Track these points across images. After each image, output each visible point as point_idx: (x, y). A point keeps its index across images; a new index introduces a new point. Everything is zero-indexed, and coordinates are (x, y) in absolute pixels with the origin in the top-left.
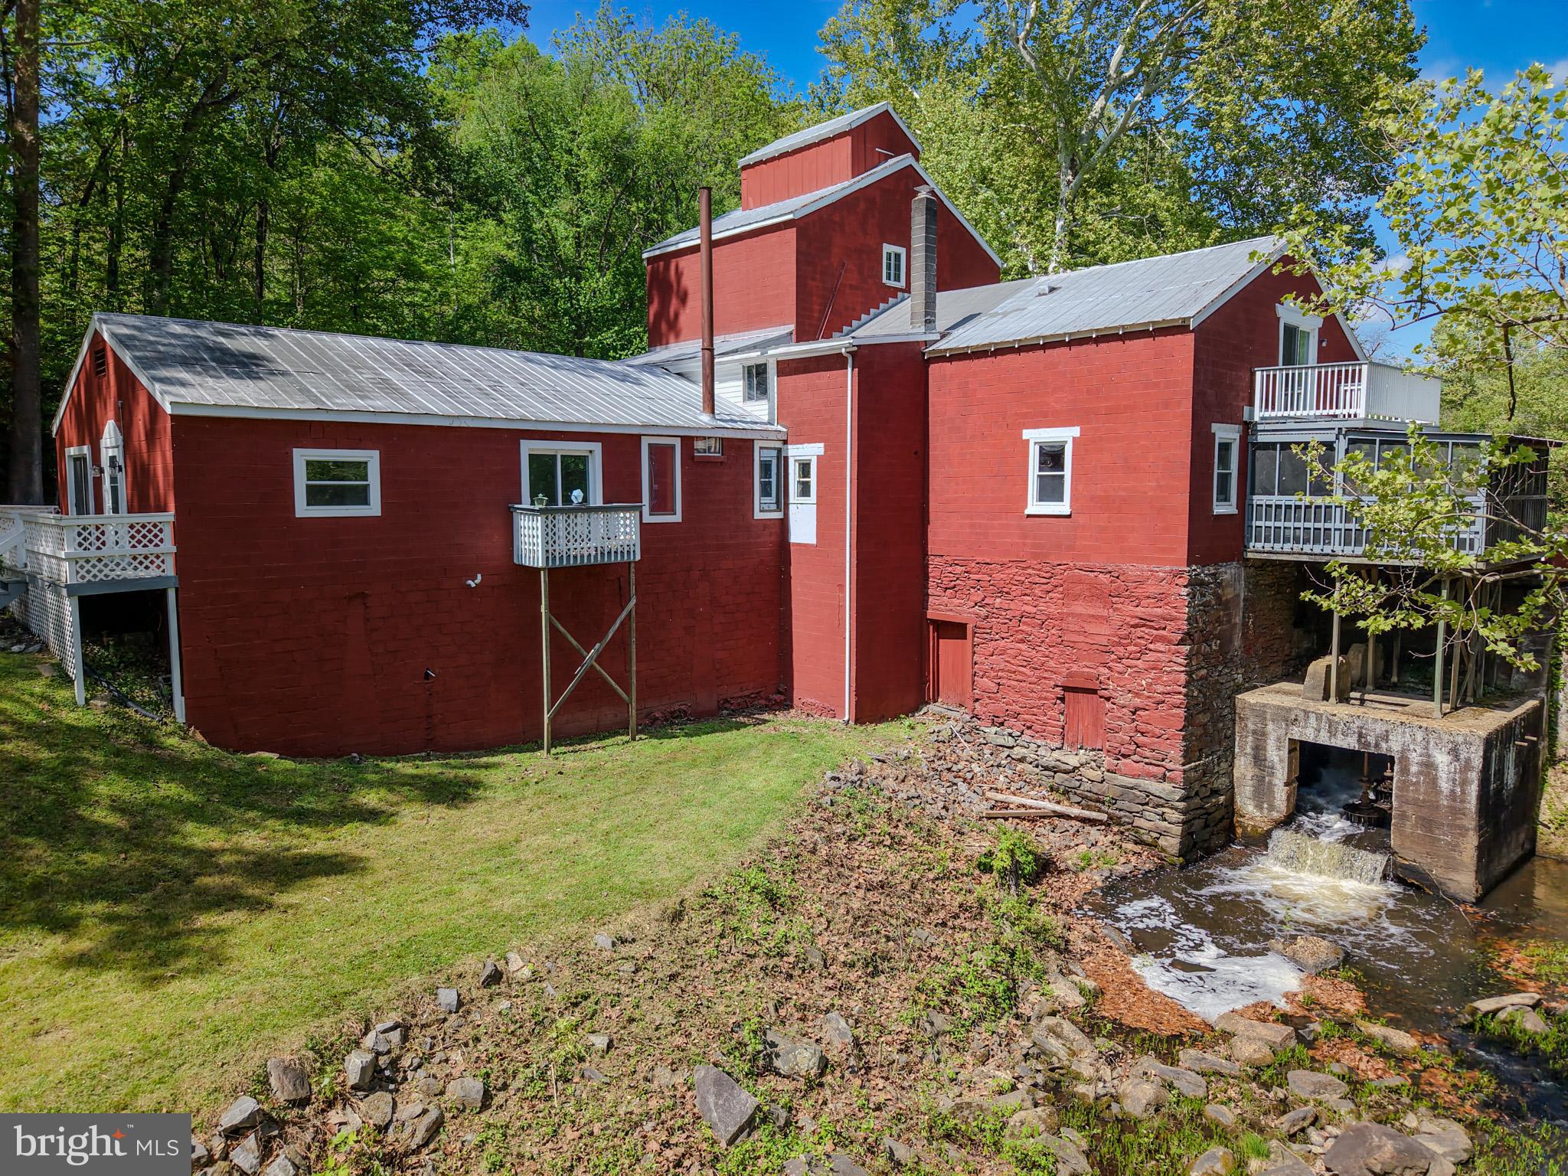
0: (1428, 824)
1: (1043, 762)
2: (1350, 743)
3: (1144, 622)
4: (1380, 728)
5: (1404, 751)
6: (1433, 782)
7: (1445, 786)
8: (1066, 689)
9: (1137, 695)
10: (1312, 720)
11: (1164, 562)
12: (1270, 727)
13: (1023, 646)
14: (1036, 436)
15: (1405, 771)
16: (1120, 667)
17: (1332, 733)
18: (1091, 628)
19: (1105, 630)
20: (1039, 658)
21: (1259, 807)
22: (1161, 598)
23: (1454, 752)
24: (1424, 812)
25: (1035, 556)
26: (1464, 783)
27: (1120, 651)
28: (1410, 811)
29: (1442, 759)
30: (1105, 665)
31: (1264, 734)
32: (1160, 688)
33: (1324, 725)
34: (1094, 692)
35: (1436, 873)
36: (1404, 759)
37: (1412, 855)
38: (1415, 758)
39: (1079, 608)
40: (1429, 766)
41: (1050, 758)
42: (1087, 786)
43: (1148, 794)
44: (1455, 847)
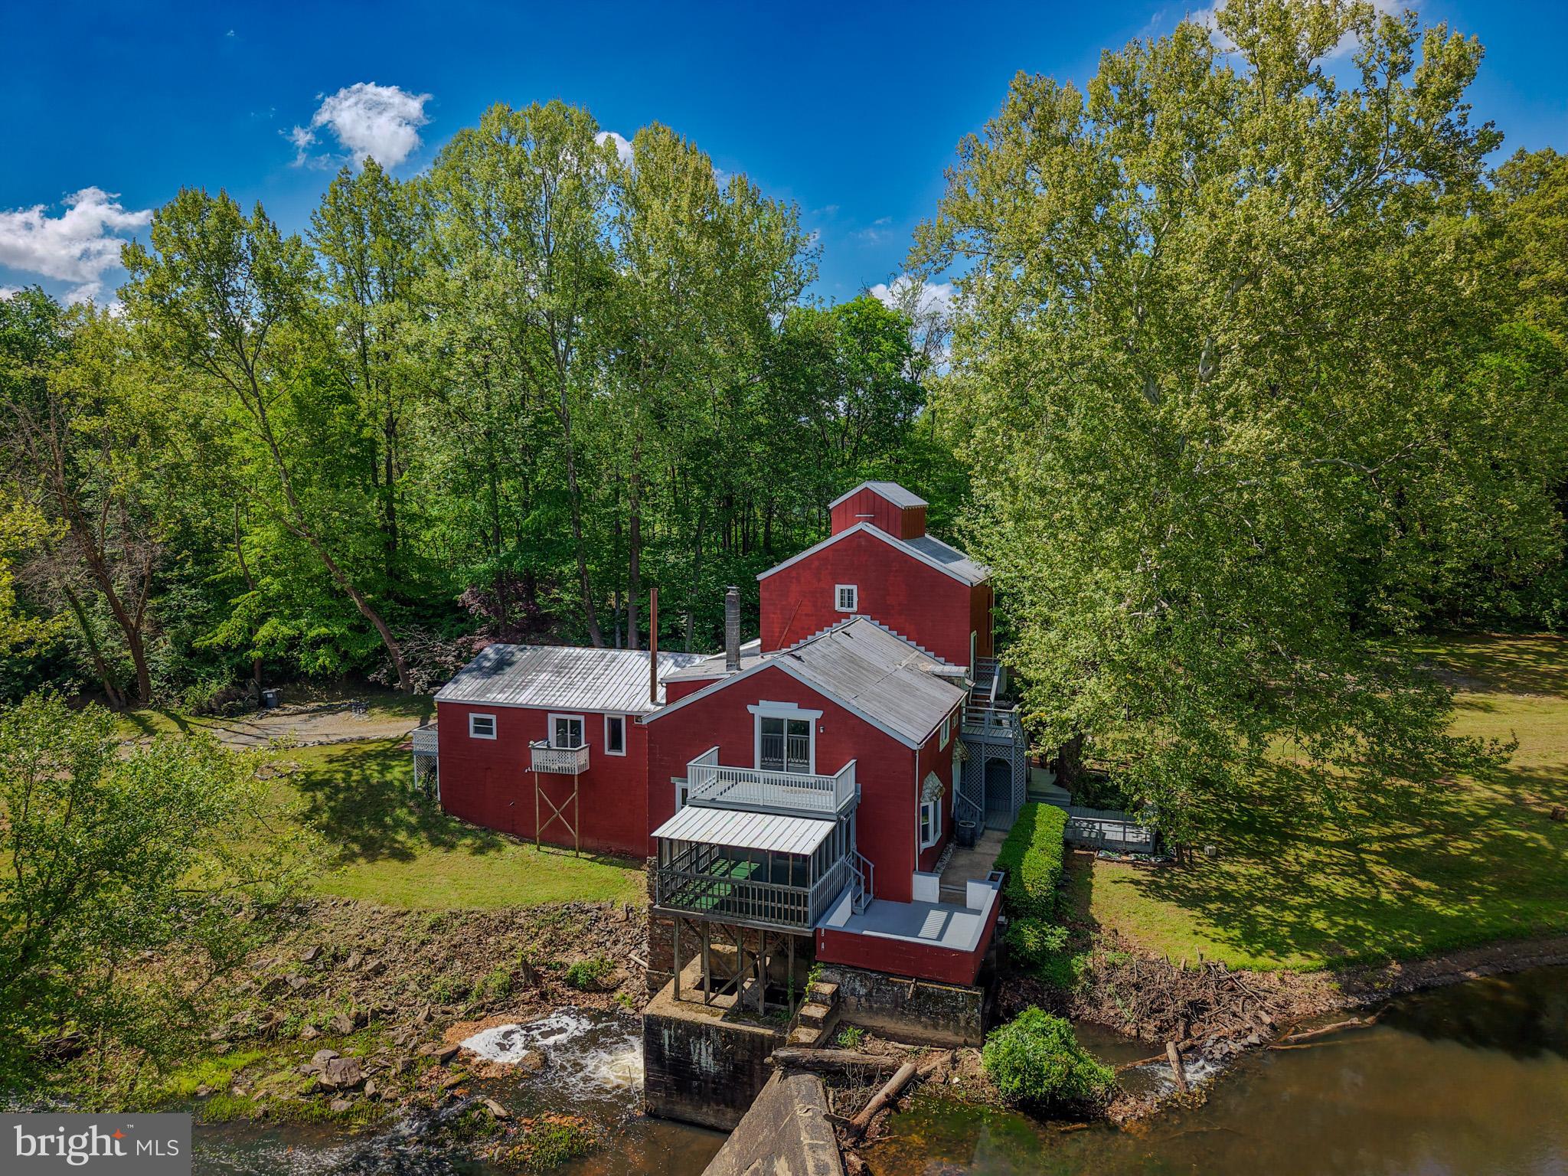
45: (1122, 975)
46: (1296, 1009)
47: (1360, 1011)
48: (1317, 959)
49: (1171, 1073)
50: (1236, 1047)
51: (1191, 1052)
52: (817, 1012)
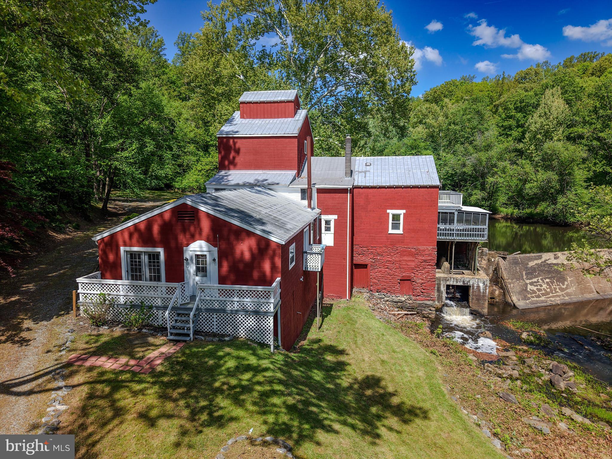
0: (478, 300)
1: (394, 300)
2: (461, 284)
3: (425, 261)
4: (468, 280)
5: (473, 284)
6: (479, 290)
7: (482, 291)
8: (401, 280)
9: (422, 280)
10: (452, 279)
11: (430, 246)
12: (442, 282)
13: (387, 270)
14: (391, 212)
15: (473, 288)
16: (417, 273)
17: (457, 282)
18: (409, 264)
19: (413, 264)
20: (392, 272)
21: (439, 302)
22: (430, 255)
23: (484, 283)
24: (477, 297)
25: (391, 245)
26: (486, 289)
27: (418, 269)
28: (474, 297)
29: (481, 285)
30: (413, 273)
31: (440, 284)
32: (429, 278)
33: (455, 280)
34: (410, 280)
35: (480, 310)
36: (473, 286)
37: (474, 307)
38: (475, 285)
39: (406, 258)
40: (478, 287)
41: (396, 299)
42: (409, 305)
43: (426, 304)
44: (483, 304)
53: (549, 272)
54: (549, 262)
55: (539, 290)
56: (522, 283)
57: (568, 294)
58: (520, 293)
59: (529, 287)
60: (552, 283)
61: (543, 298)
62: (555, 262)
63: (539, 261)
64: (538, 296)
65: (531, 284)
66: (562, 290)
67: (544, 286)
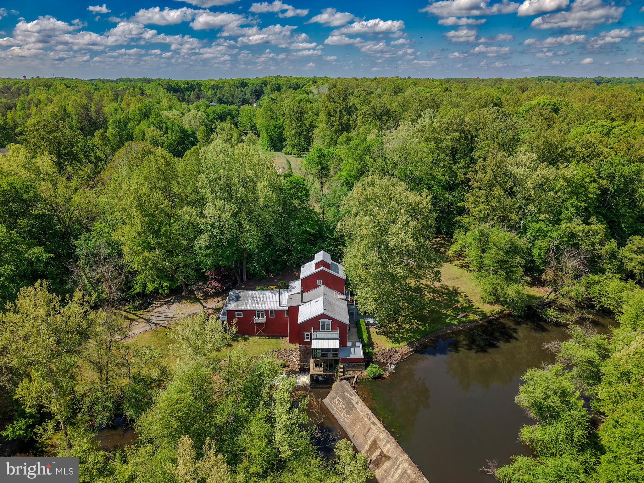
45: (380, 353)
46: (404, 353)
47: (413, 351)
48: (405, 343)
49: (389, 368)
50: (397, 362)
51: (391, 363)
52: (342, 370)
53: (348, 404)
54: (352, 401)
55: (337, 405)
56: (335, 395)
57: (344, 420)
58: (331, 397)
59: (336, 400)
60: (344, 409)
61: (335, 409)
62: (354, 404)
63: (350, 397)
64: (335, 406)
65: (338, 400)
66: (344, 415)
67: (340, 406)
